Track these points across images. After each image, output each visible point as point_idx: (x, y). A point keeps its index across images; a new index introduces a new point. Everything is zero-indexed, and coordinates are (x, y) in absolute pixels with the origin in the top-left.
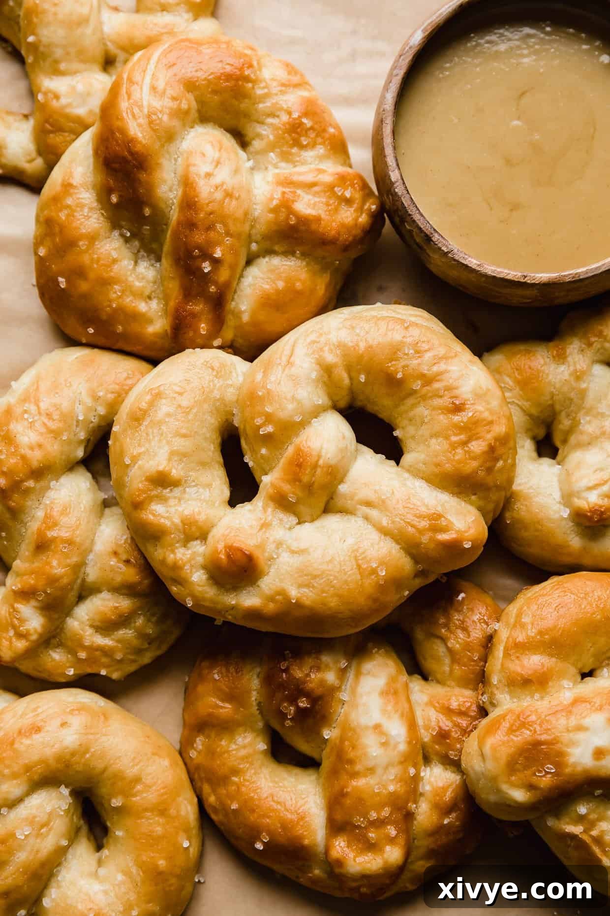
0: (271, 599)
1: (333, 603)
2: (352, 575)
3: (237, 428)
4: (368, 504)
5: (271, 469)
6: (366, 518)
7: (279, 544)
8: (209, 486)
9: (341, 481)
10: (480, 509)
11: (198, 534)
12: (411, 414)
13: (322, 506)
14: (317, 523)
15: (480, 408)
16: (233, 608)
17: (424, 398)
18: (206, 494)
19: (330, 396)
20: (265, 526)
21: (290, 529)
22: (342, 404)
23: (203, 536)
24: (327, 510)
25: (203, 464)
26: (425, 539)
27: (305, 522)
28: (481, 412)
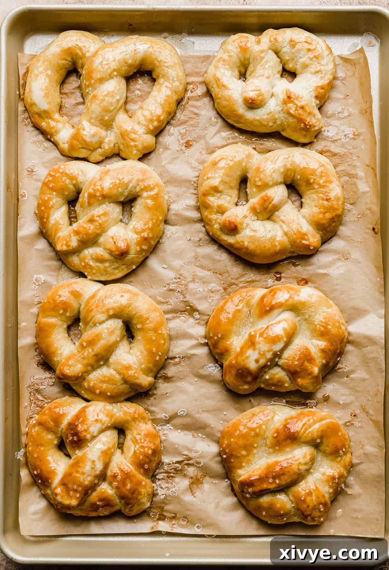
0: (238, 243)
1: (258, 251)
2: (268, 245)
3: (248, 178)
4: (283, 222)
5: (254, 197)
6: (281, 226)
7: (247, 225)
8: (231, 196)
9: (277, 211)
10: (321, 237)
11: (221, 212)
12: (310, 196)
13: (267, 216)
14: (263, 222)
15: (334, 203)
16: (224, 241)
17: (317, 192)
18: (228, 198)
19: (284, 179)
20: (245, 217)
21: (254, 221)
22: (288, 183)
23: (223, 213)
24: (269, 219)
25: (231, 188)
26: (298, 241)
27: (259, 220)
28: (334, 205)
